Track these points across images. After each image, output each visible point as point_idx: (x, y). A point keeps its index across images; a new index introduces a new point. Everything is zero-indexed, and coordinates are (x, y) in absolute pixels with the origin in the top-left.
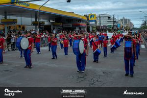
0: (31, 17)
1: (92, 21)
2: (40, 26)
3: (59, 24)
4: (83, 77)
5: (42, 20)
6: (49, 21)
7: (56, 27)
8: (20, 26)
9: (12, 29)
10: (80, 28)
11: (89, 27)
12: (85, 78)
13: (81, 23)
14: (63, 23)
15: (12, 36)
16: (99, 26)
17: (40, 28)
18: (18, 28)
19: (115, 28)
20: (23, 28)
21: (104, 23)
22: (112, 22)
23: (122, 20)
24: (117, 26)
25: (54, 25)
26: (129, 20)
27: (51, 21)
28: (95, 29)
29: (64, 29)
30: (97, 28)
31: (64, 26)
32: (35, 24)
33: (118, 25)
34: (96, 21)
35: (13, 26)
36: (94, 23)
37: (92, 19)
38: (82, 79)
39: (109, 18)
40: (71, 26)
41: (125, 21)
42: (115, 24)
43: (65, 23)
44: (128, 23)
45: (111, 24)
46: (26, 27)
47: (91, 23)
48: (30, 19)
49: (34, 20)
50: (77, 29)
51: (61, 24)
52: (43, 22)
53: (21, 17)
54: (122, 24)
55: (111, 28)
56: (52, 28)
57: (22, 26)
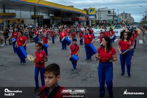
0: (31, 11)
1: (91, 15)
2: (38, 20)
3: (58, 18)
4: (77, 73)
5: (41, 14)
6: (49, 15)
8: (19, 20)
9: (11, 23)
10: (80, 23)
11: (89, 21)
12: (78, 73)
13: (80, 17)
14: (62, 17)
15: (10, 30)
16: (99, 20)
17: (38, 22)
18: (17, 22)
19: (115, 22)
20: (23, 22)
21: (104, 17)
22: (112, 17)
23: (122, 14)
24: (117, 21)
25: (53, 19)
26: (130, 15)
27: (51, 15)
28: (94, 23)
29: (64, 23)
30: (96, 23)
31: (64, 20)
32: (33, 18)
33: (119, 20)
34: (95, 15)
35: (11, 20)
36: (93, 17)
37: (92, 13)
38: (76, 75)
39: (109, 12)
40: (71, 20)
41: (126, 15)
42: (115, 18)
43: (64, 17)
44: (128, 18)
45: (111, 18)
46: (25, 20)
47: (90, 17)
48: (29, 12)
49: (33, 13)
50: (77, 23)
51: (61, 18)
52: (42, 16)
53: (21, 10)
54: (122, 18)
55: (111, 23)
56: (51, 22)
57: (21, 20)
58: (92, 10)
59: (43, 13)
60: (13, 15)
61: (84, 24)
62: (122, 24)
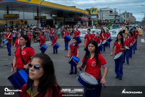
0: (34, 12)
1: (94, 15)
2: (41, 20)
3: (61, 18)
5: (44, 15)
6: (51, 16)
7: (58, 22)
8: (22, 21)
9: (15, 24)
10: (82, 23)
11: (91, 21)
13: (83, 18)
14: (65, 18)
16: (101, 20)
17: (41, 23)
18: (21, 23)
19: (117, 22)
20: (26, 23)
21: (105, 17)
22: (114, 16)
23: (124, 14)
24: (118, 20)
25: (56, 20)
26: (131, 14)
27: (53, 16)
28: (96, 23)
29: (66, 23)
30: (98, 22)
31: (66, 21)
32: (36, 18)
33: (120, 19)
34: (97, 15)
35: (15, 21)
36: (95, 17)
37: (94, 13)
39: (111, 12)
40: (73, 21)
41: (127, 14)
42: (117, 18)
44: (130, 17)
45: (113, 18)
47: (92, 17)
48: (32, 13)
49: (36, 14)
50: (79, 23)
51: (63, 18)
52: (45, 16)
53: (24, 11)
54: (124, 18)
55: (113, 22)
56: (54, 22)
57: (24, 21)
58: (94, 10)
59: (45, 13)
60: (17, 16)
61: (86, 24)
62: (124, 23)
